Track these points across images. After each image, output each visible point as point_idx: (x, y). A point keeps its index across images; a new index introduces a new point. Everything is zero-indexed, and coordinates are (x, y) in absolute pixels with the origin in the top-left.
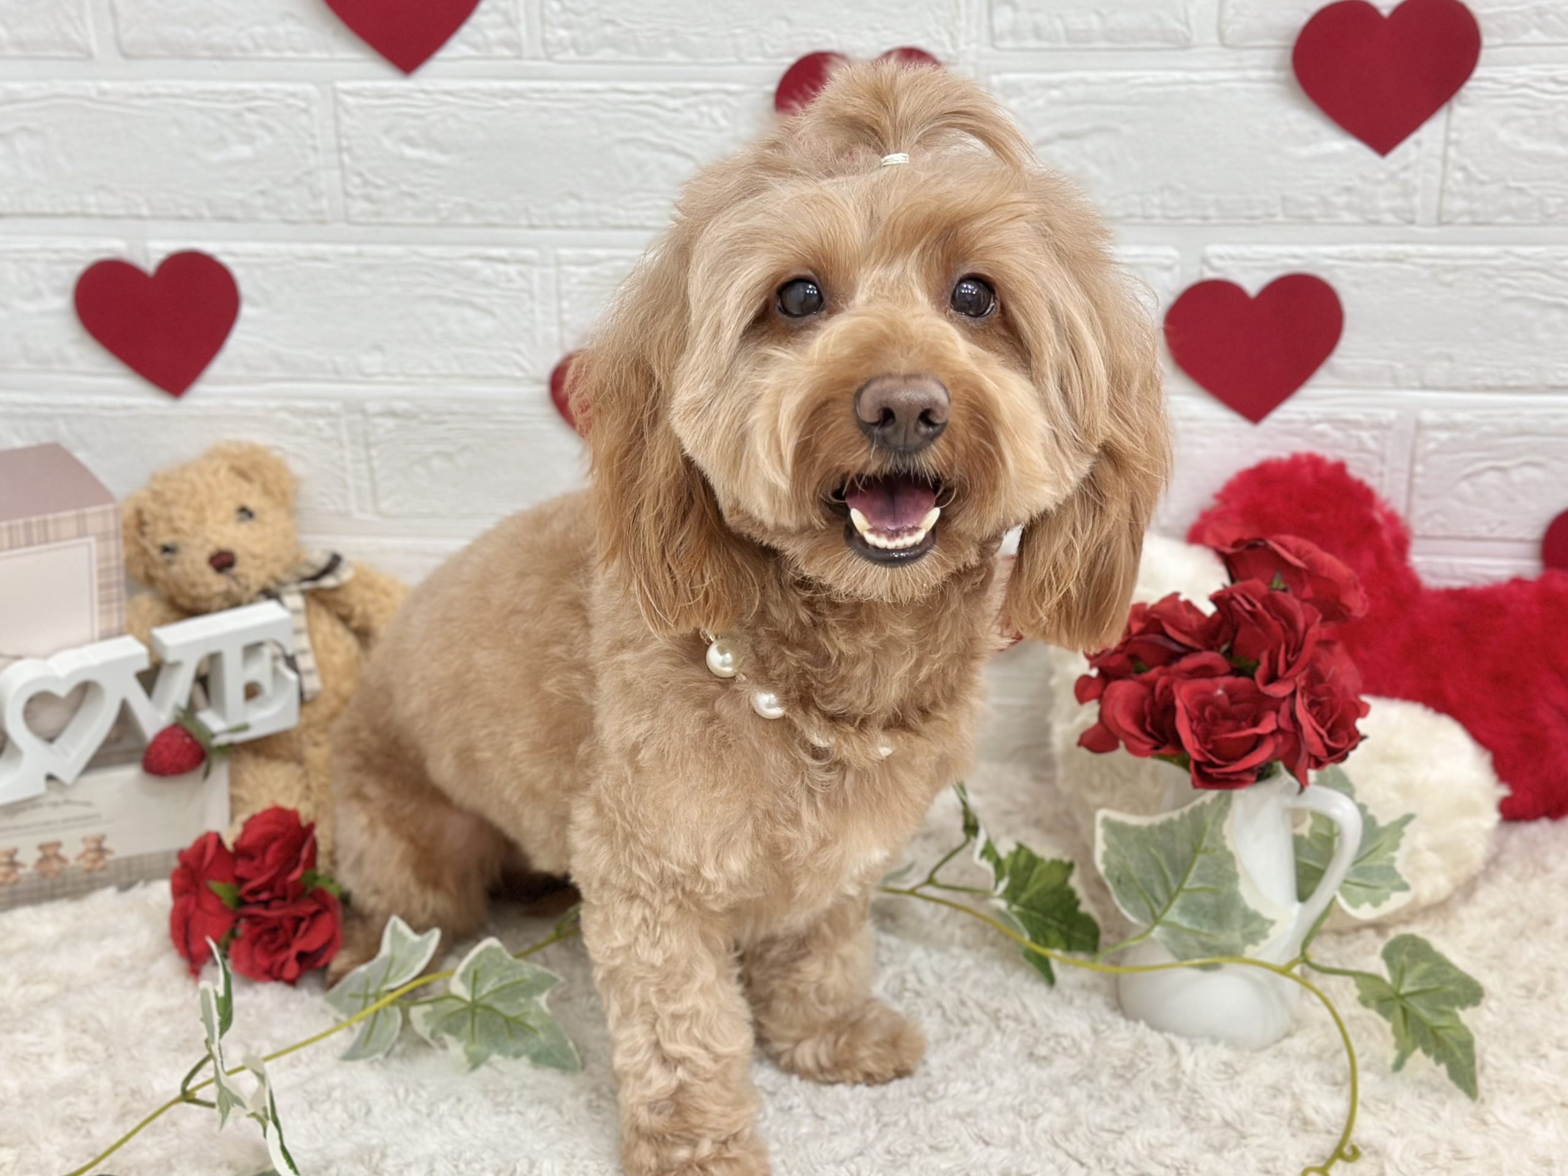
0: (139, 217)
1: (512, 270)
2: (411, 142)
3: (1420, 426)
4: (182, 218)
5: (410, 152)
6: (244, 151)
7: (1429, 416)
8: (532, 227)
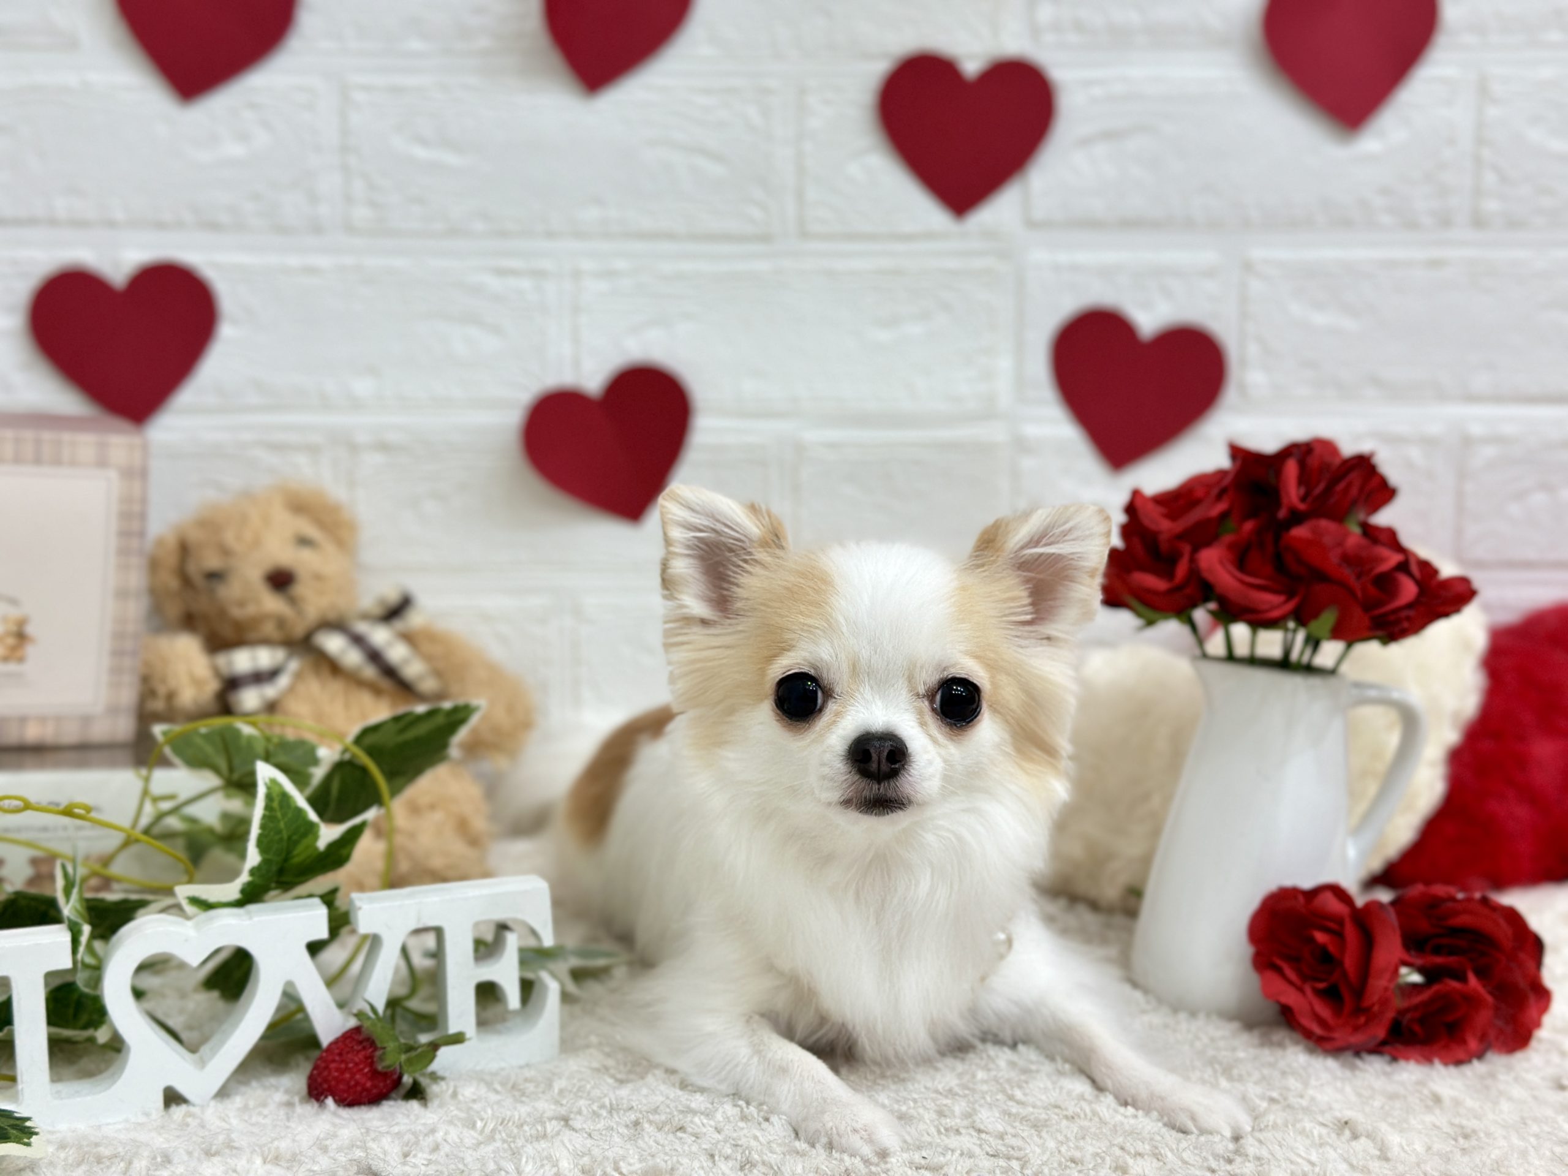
0: (111, 224)
1: (526, 284)
2: (424, 142)
3: (1468, 442)
4: (160, 226)
5: (421, 153)
6: (235, 150)
7: (1476, 430)
8: (550, 235)
